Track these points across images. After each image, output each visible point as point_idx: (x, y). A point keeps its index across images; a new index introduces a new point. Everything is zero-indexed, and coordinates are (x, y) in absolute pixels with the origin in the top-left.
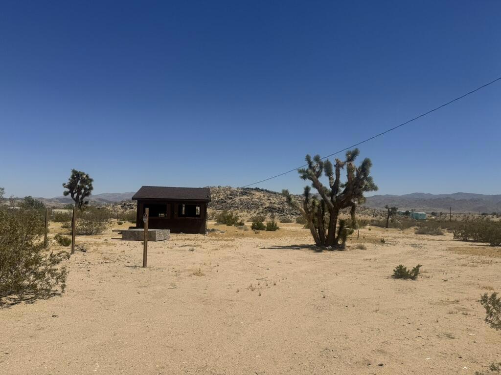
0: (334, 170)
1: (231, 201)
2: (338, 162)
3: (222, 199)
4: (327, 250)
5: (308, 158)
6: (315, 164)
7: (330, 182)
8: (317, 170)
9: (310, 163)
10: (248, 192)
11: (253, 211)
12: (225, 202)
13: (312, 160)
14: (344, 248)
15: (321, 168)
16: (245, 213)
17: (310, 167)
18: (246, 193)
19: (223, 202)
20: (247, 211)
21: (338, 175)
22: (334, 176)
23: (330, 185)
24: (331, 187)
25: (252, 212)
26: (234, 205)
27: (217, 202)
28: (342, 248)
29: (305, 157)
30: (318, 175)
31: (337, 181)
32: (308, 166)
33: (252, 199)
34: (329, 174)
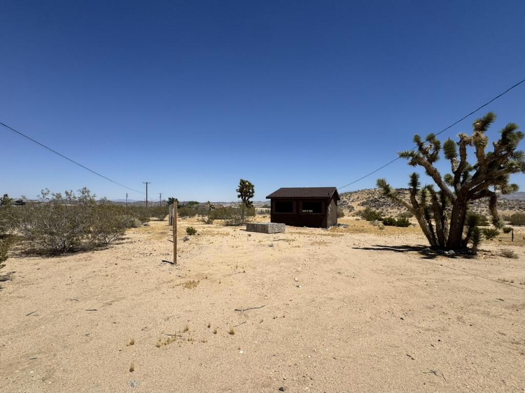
0: (457, 149)
1: (383, 200)
2: (462, 138)
3: (376, 199)
4: (446, 255)
5: (417, 139)
6: (427, 145)
7: (452, 166)
8: (431, 152)
9: (420, 145)
10: (401, 192)
11: (404, 208)
12: (378, 201)
13: (423, 140)
14: (476, 254)
15: (437, 148)
16: (395, 210)
17: (421, 149)
18: (399, 193)
19: (376, 201)
20: (398, 208)
21: (464, 155)
22: (458, 159)
23: (453, 170)
24: (453, 173)
25: (402, 209)
26: (385, 204)
27: (371, 201)
28: (470, 254)
29: (413, 138)
30: (433, 158)
31: (463, 164)
32: (418, 148)
33: (405, 197)
34: (450, 155)
